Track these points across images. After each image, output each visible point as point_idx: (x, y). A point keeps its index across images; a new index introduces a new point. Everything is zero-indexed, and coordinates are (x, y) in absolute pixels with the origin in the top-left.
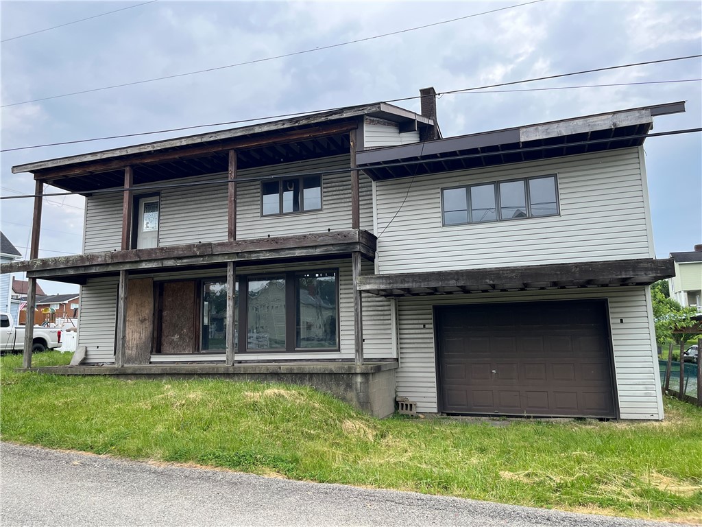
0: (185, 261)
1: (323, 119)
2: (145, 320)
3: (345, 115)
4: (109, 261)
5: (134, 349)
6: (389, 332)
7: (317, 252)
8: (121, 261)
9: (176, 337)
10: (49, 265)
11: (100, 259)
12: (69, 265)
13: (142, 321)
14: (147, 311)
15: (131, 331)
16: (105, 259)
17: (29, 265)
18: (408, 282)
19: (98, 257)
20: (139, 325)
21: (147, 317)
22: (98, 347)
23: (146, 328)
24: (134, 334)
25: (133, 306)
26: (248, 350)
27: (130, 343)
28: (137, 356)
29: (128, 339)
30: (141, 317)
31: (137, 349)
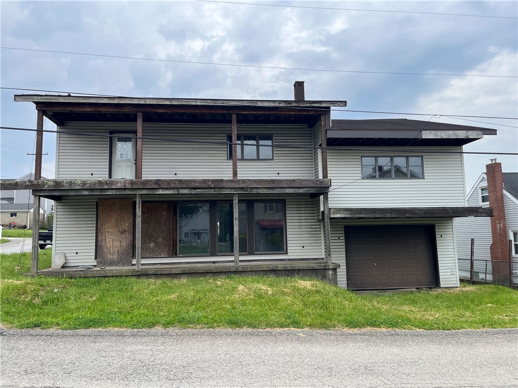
0: (199, 190)
2: (125, 231)
3: (323, 105)
4: (128, 186)
5: (116, 254)
6: (320, 241)
7: (301, 191)
9: (153, 244)
10: (63, 186)
11: (119, 184)
12: (86, 187)
13: (122, 232)
14: (127, 225)
15: (111, 240)
16: (125, 185)
18: (363, 214)
20: (119, 235)
21: (127, 229)
22: (77, 253)
23: (126, 237)
24: (114, 243)
25: (112, 220)
26: (218, 254)
27: (111, 250)
28: (119, 259)
29: (108, 246)
30: (120, 229)
31: (118, 254)
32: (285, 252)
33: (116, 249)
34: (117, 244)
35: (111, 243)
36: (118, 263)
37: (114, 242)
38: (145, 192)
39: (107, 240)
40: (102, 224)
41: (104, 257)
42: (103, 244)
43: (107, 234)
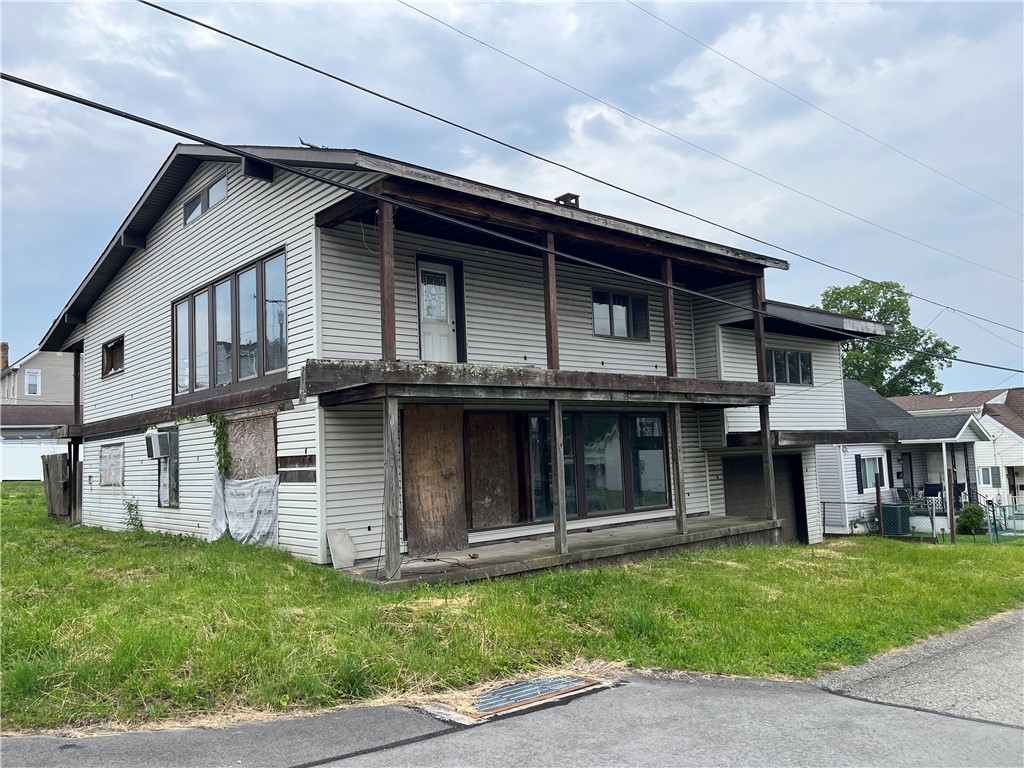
0: (636, 396)
1: (754, 260)
2: (452, 475)
4: (553, 385)
5: (440, 526)
8: (568, 387)
9: (488, 500)
11: (538, 379)
12: (485, 382)
13: (447, 477)
14: (454, 460)
15: (429, 495)
16: (546, 382)
17: (409, 373)
19: (535, 375)
20: (441, 484)
21: (454, 470)
22: (369, 528)
23: (454, 488)
24: (436, 501)
25: (429, 452)
26: (589, 514)
27: (431, 516)
28: (447, 536)
29: (425, 509)
30: (443, 469)
31: (444, 525)
32: (667, 505)
33: (439, 514)
34: (439, 502)
35: (429, 499)
36: (446, 544)
37: (434, 498)
38: (567, 396)
39: (423, 496)
40: (411, 461)
41: (421, 533)
42: (416, 503)
43: (421, 483)
